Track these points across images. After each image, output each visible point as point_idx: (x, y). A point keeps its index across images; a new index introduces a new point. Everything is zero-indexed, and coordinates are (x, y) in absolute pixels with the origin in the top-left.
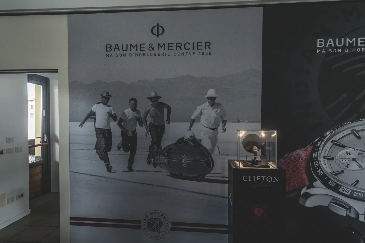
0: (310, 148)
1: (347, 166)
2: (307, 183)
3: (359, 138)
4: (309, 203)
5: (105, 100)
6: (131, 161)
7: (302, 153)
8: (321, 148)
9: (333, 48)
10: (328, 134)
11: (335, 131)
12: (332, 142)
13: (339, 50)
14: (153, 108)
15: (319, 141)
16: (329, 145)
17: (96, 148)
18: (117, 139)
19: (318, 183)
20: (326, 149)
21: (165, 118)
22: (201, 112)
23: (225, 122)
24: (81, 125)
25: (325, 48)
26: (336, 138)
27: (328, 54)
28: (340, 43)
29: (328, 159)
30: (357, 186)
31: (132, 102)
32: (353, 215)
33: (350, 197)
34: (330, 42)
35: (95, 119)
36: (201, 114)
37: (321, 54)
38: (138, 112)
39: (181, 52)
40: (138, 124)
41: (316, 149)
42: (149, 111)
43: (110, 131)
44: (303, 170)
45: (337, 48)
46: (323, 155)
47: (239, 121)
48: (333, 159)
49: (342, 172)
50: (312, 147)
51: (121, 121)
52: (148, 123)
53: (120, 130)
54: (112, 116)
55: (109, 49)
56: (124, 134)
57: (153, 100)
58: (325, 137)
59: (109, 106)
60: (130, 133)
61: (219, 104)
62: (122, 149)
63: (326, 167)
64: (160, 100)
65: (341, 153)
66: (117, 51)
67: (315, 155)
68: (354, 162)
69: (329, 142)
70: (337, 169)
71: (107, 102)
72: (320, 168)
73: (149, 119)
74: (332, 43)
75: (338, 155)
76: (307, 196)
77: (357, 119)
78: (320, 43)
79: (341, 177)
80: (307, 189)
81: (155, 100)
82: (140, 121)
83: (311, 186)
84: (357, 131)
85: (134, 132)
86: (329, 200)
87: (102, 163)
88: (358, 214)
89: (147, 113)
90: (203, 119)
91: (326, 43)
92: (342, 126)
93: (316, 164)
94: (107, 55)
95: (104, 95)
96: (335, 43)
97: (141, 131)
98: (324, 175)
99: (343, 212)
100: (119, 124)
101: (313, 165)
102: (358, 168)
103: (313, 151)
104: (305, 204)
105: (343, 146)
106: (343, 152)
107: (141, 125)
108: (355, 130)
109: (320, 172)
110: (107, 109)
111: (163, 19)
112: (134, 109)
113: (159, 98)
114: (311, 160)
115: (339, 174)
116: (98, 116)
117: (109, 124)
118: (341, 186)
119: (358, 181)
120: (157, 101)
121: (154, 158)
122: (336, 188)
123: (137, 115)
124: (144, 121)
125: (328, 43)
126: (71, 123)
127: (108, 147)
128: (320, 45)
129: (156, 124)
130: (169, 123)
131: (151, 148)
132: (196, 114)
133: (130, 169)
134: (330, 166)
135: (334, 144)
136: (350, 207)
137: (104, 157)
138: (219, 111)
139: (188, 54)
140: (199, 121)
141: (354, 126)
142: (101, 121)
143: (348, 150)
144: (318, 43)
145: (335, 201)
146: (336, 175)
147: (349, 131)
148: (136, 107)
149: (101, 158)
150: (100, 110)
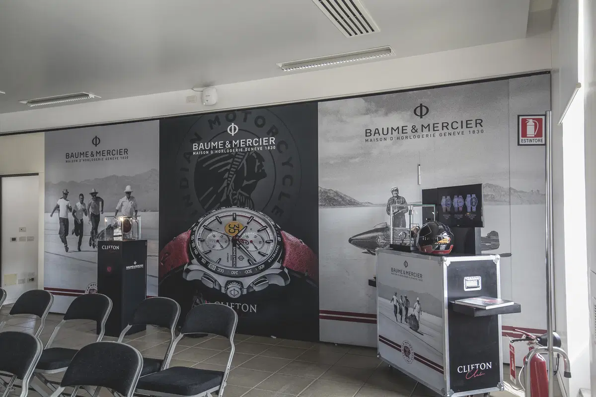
0: (189, 232)
1: (213, 247)
2: (188, 260)
3: (221, 223)
4: (190, 277)
5: (65, 196)
6: (80, 243)
7: (185, 236)
8: (196, 232)
9: (203, 151)
10: (201, 220)
11: (205, 218)
12: (203, 227)
13: (207, 152)
14: (93, 202)
15: (195, 226)
16: (202, 229)
17: (60, 233)
18: (72, 227)
19: (195, 261)
20: (200, 232)
21: (100, 209)
22: (122, 204)
23: (136, 211)
24: (51, 216)
25: (198, 150)
26: (206, 223)
27: (201, 156)
28: (207, 147)
29: (201, 241)
30: (220, 263)
31: (81, 197)
32: (217, 287)
33: (215, 272)
34: (201, 146)
35: (59, 210)
36: (122, 205)
37: (196, 155)
38: (84, 205)
39: (110, 157)
40: (84, 214)
41: (193, 233)
42: (91, 203)
43: (67, 219)
44: (185, 249)
45: (206, 150)
46: (198, 237)
47: (145, 211)
48: (204, 241)
49: (210, 251)
50: (191, 231)
51: (75, 211)
52: (90, 213)
53: (73, 219)
54: (69, 208)
55: (68, 157)
56: (76, 222)
57: (93, 195)
58: (199, 223)
59: (67, 200)
60: (79, 221)
61: (133, 198)
62: (74, 234)
63: (200, 248)
64: (97, 195)
65: (209, 236)
66: (72, 157)
67: (193, 238)
68: (218, 243)
69: (202, 227)
70: (207, 249)
71: (66, 197)
72: (196, 248)
73: (91, 210)
74: (203, 147)
75: (208, 237)
76: (188, 271)
77: (219, 208)
78: (195, 146)
79: (210, 256)
80: (188, 266)
81: (94, 194)
82: (85, 211)
83: (190, 263)
84: (219, 218)
85: (82, 220)
86: (202, 274)
87: (63, 245)
88: (220, 287)
89: (90, 205)
90: (123, 209)
91: (198, 147)
92: (209, 213)
93: (193, 245)
94: (67, 162)
95: (65, 192)
96: (204, 147)
97: (86, 219)
98: (199, 254)
99: (211, 285)
100: (73, 214)
101: (191, 246)
102: (220, 248)
103: (191, 235)
104: (186, 278)
105: (211, 230)
106: (210, 235)
107: (86, 215)
108: (218, 216)
109: (196, 252)
110: (66, 203)
111: (98, 132)
112: (82, 203)
113: (96, 193)
114: (190, 241)
115: (209, 252)
116: (60, 208)
117: (67, 214)
118: (209, 263)
119: (220, 259)
120: (95, 196)
121: (93, 240)
122: (206, 265)
123: (83, 207)
124: (88, 211)
125: (200, 147)
126: (46, 214)
127: (66, 233)
128: (195, 148)
129: (95, 214)
130: (102, 213)
131: (92, 233)
132: (119, 205)
133: (79, 250)
134: (203, 247)
135: (205, 228)
136: (216, 281)
137: (64, 241)
138: (133, 203)
139: (114, 159)
140: (121, 211)
141: (218, 213)
142: (63, 213)
143: (214, 233)
144: (194, 147)
145: (206, 276)
146: (206, 254)
147: (214, 218)
148: (83, 201)
149: (63, 241)
150: (63, 203)
